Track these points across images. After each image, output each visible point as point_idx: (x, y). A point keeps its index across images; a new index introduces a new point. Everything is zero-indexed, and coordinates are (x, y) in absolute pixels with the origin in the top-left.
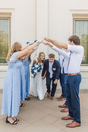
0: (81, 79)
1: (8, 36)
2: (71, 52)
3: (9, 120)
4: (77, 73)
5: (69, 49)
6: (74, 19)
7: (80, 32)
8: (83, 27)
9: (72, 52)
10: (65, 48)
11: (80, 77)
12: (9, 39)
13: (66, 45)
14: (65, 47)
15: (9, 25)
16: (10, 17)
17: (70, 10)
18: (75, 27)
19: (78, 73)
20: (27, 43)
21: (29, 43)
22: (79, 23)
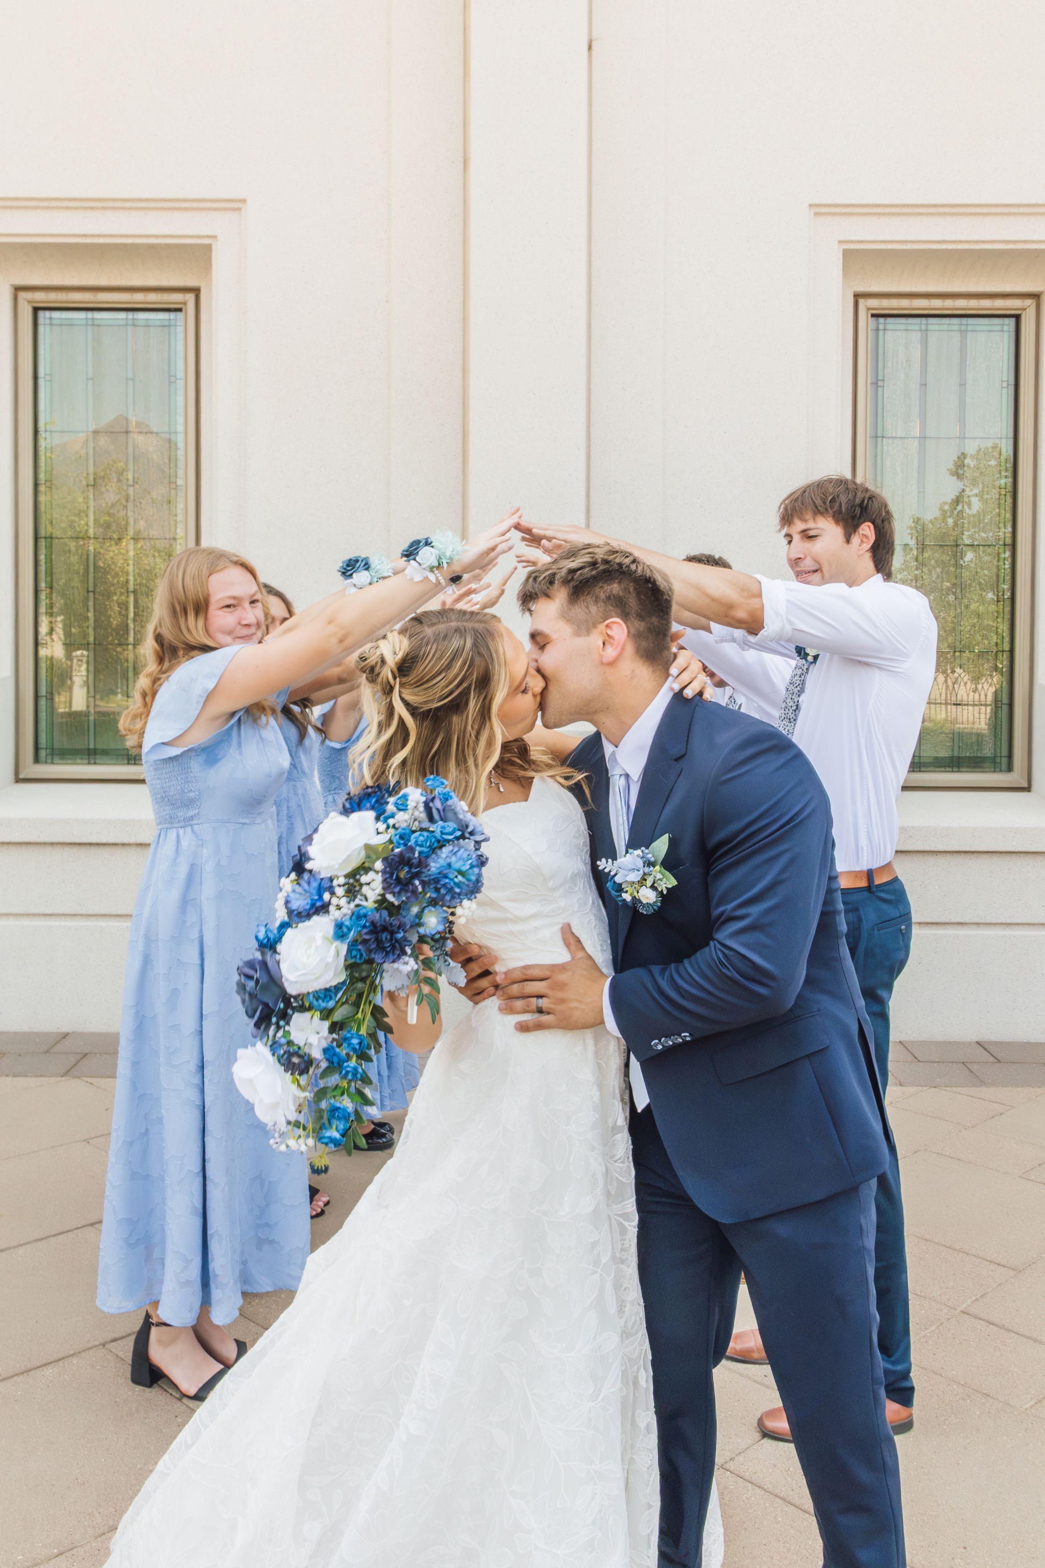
0: (906, 936)
1: (172, 483)
2: (800, 651)
3: (158, 1354)
4: (865, 867)
5: (772, 625)
6: (857, 296)
7: (923, 438)
8: (963, 385)
9: (812, 652)
10: (737, 623)
11: (892, 912)
12: (184, 504)
13: (743, 589)
14: (731, 606)
15: (182, 367)
16: (196, 291)
17: (820, 210)
18: (877, 384)
19: (870, 874)
20: (350, 568)
21: (367, 567)
22: (916, 336)
